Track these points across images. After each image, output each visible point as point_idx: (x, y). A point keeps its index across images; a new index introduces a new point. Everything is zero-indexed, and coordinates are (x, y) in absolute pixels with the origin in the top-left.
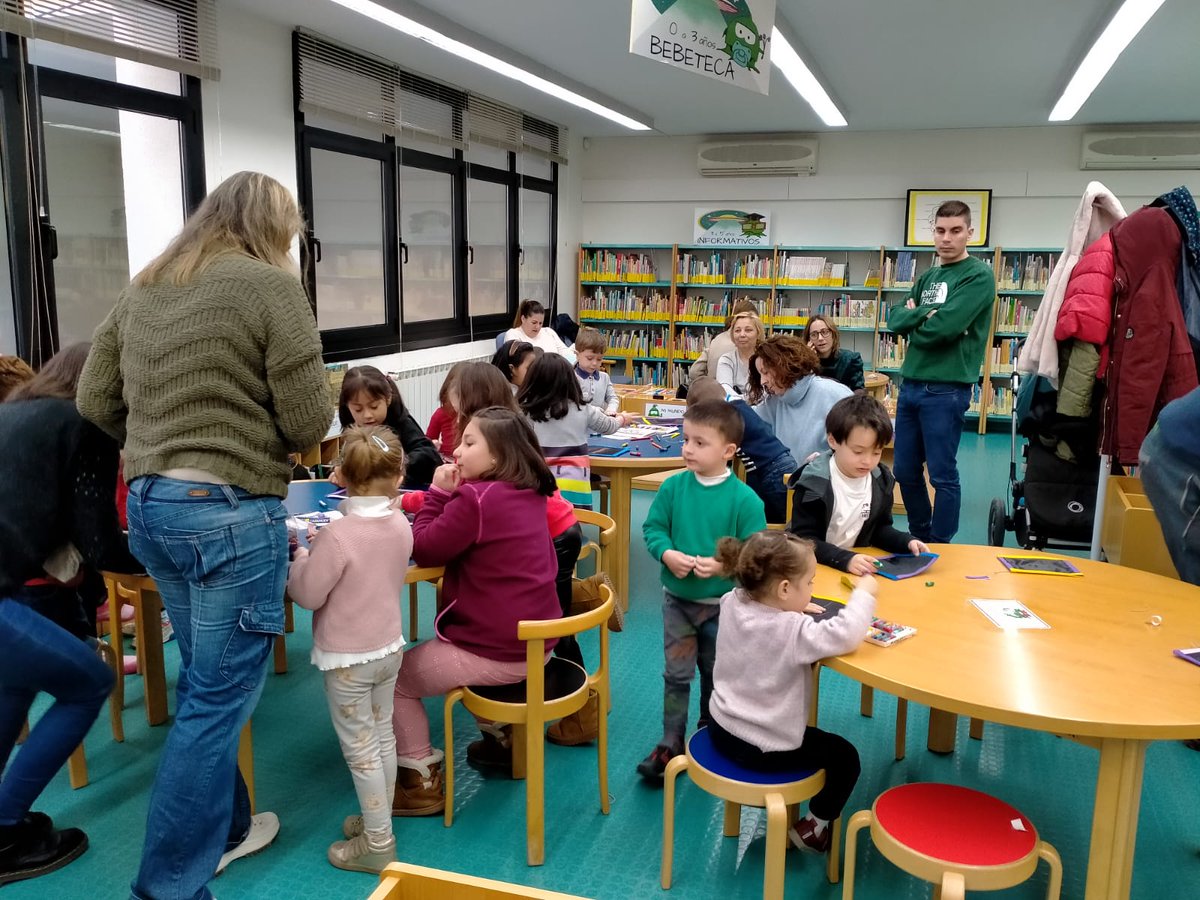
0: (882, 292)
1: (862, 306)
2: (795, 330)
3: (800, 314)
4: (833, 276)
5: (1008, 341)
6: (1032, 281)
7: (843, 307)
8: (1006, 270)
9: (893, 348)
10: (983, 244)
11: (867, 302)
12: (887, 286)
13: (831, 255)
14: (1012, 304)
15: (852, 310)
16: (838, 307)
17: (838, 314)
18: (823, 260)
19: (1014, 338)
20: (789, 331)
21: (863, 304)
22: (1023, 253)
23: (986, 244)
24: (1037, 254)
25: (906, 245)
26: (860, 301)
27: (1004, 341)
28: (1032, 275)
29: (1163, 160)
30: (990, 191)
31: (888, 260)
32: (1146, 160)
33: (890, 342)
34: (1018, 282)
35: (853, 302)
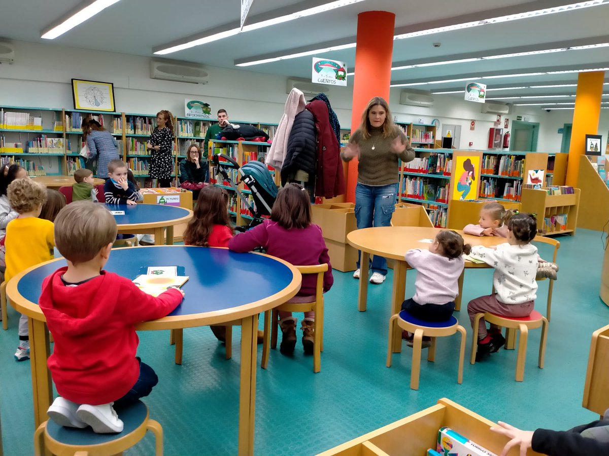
0: (66, 134)
1: (54, 142)
2: (15, 156)
3: (16, 146)
4: (35, 124)
5: (133, 159)
6: (140, 130)
7: (43, 142)
8: (127, 124)
9: (74, 165)
10: (113, 110)
11: (57, 139)
12: (68, 130)
13: (33, 112)
14: (132, 141)
15: (49, 144)
16: (40, 142)
17: (41, 146)
18: (27, 115)
19: (135, 157)
20: (11, 156)
21: (56, 140)
22: (133, 116)
23: (115, 111)
24: (141, 117)
25: (75, 109)
26: (53, 139)
27: (131, 159)
28: (140, 127)
29: (187, 78)
30: (112, 84)
31: (67, 116)
32: (179, 77)
33: (72, 161)
34: (133, 130)
35: (49, 140)
